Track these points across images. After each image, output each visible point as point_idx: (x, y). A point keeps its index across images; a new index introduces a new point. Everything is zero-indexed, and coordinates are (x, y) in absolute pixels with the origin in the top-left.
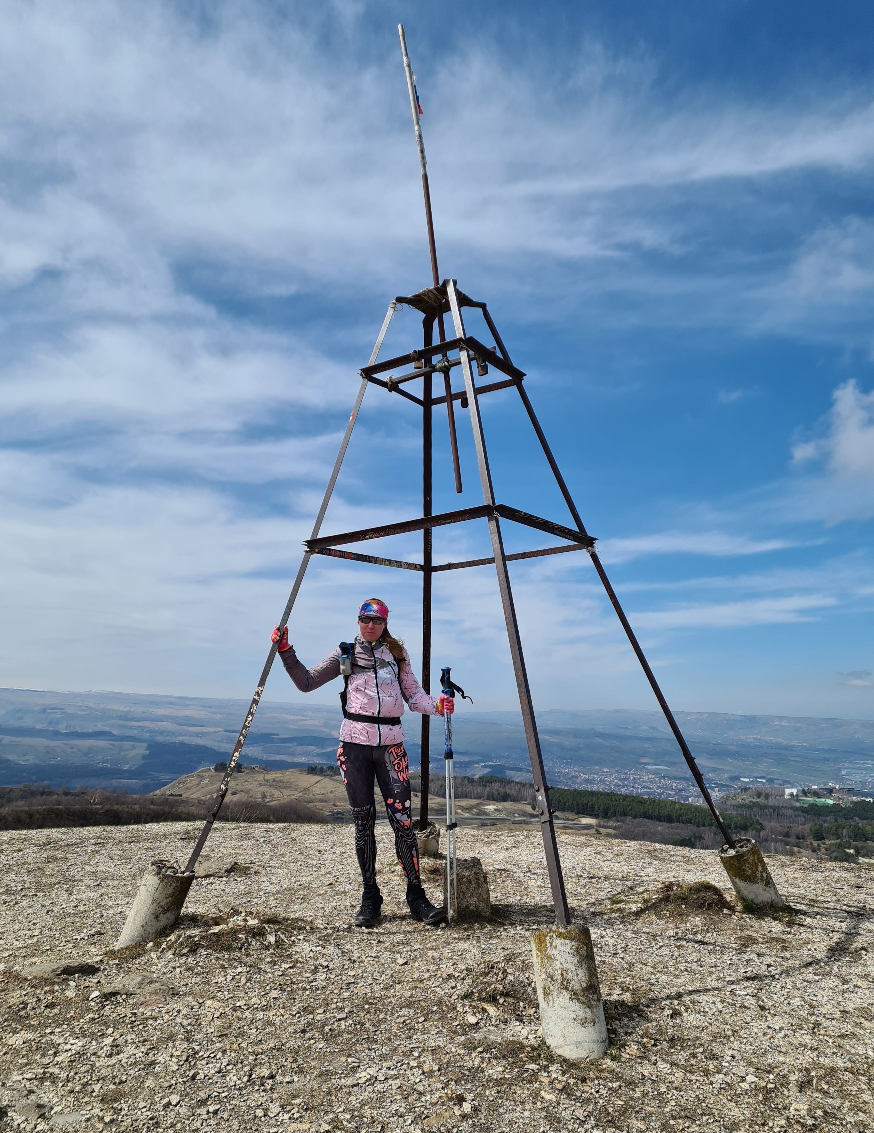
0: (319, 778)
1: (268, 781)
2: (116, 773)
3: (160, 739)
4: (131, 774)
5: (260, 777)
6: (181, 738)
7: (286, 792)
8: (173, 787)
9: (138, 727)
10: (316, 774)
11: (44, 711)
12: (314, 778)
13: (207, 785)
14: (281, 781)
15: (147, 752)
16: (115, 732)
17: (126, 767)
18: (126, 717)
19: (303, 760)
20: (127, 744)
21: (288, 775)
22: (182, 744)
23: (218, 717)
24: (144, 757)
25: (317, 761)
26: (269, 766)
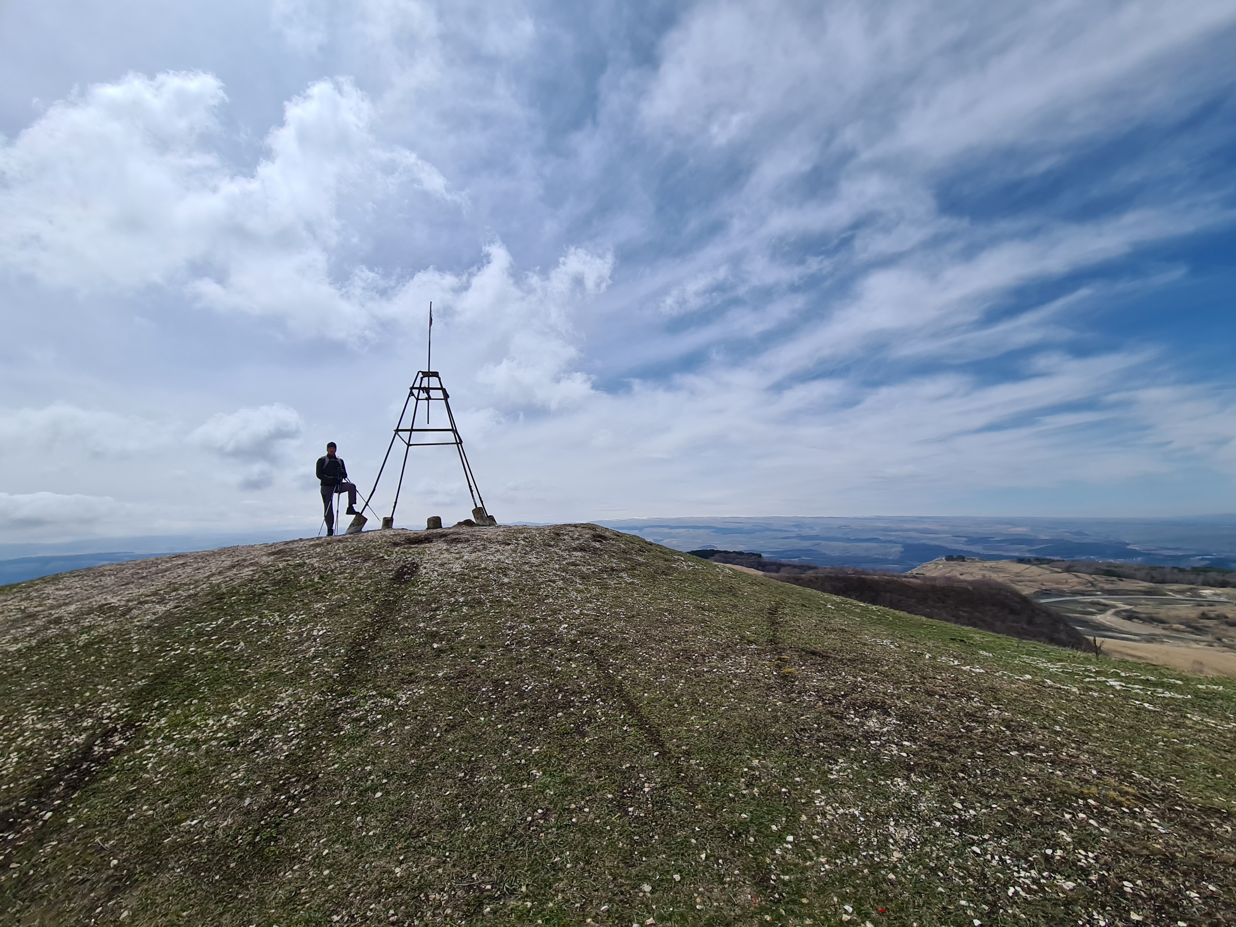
0: (1028, 566)
1: (986, 567)
2: (886, 561)
3: (909, 542)
4: (894, 562)
5: (980, 565)
6: (923, 541)
7: (1001, 575)
8: (919, 569)
9: (894, 535)
10: (1024, 563)
11: (840, 527)
12: (1023, 566)
13: (941, 569)
14: (996, 568)
15: (902, 549)
16: (881, 538)
17: (891, 558)
18: (886, 530)
19: (1016, 554)
20: (889, 545)
21: (1001, 564)
22: (924, 545)
23: (946, 528)
24: (902, 552)
25: (1028, 555)
26: (985, 558)
